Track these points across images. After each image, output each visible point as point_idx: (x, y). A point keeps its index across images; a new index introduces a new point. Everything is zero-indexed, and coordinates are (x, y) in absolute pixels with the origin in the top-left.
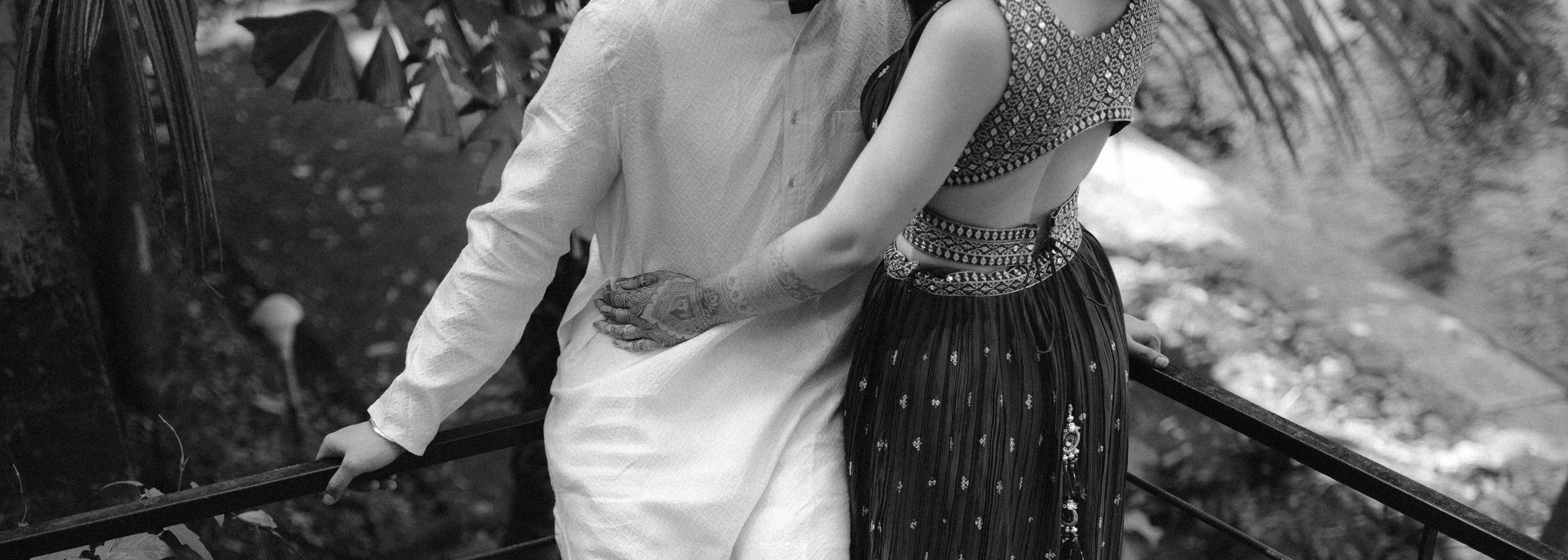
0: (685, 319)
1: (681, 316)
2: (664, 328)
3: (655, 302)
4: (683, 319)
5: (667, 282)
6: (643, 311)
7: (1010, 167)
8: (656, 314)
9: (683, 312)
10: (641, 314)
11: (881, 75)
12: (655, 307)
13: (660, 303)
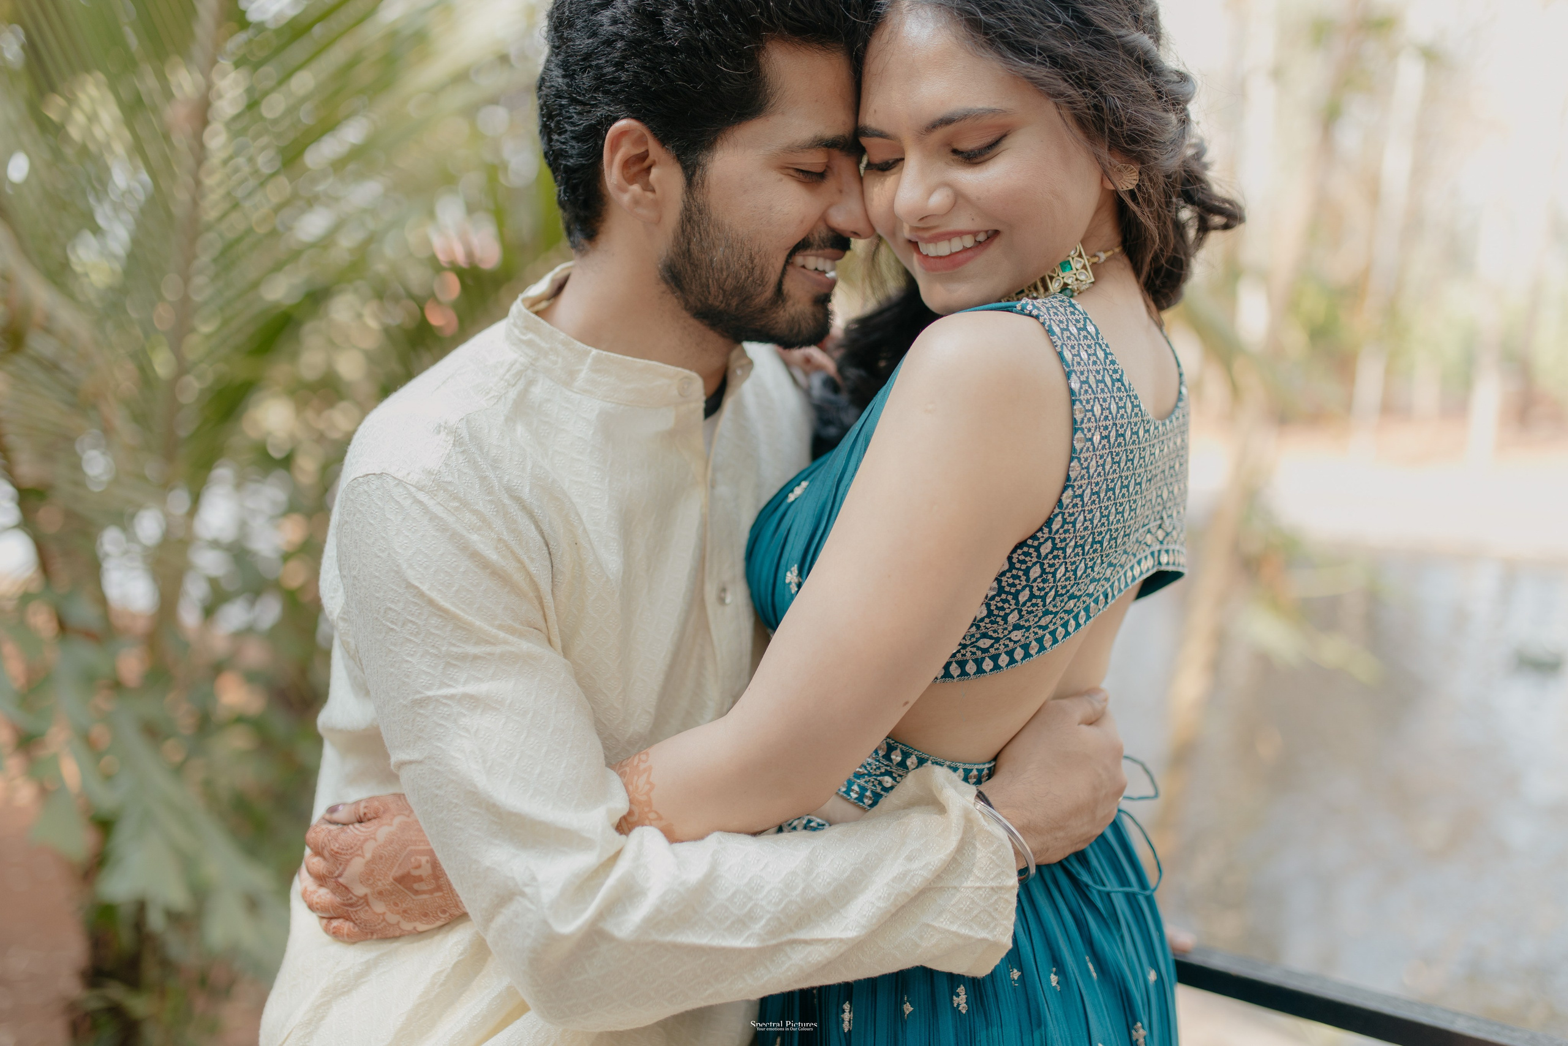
0: (424, 892)
1: (416, 886)
2: (379, 907)
3: (368, 856)
4: (417, 892)
5: (398, 820)
6: (344, 869)
7: (988, 665)
8: (368, 876)
9: (420, 879)
10: (340, 876)
11: (791, 497)
12: (367, 863)
13: (377, 858)
